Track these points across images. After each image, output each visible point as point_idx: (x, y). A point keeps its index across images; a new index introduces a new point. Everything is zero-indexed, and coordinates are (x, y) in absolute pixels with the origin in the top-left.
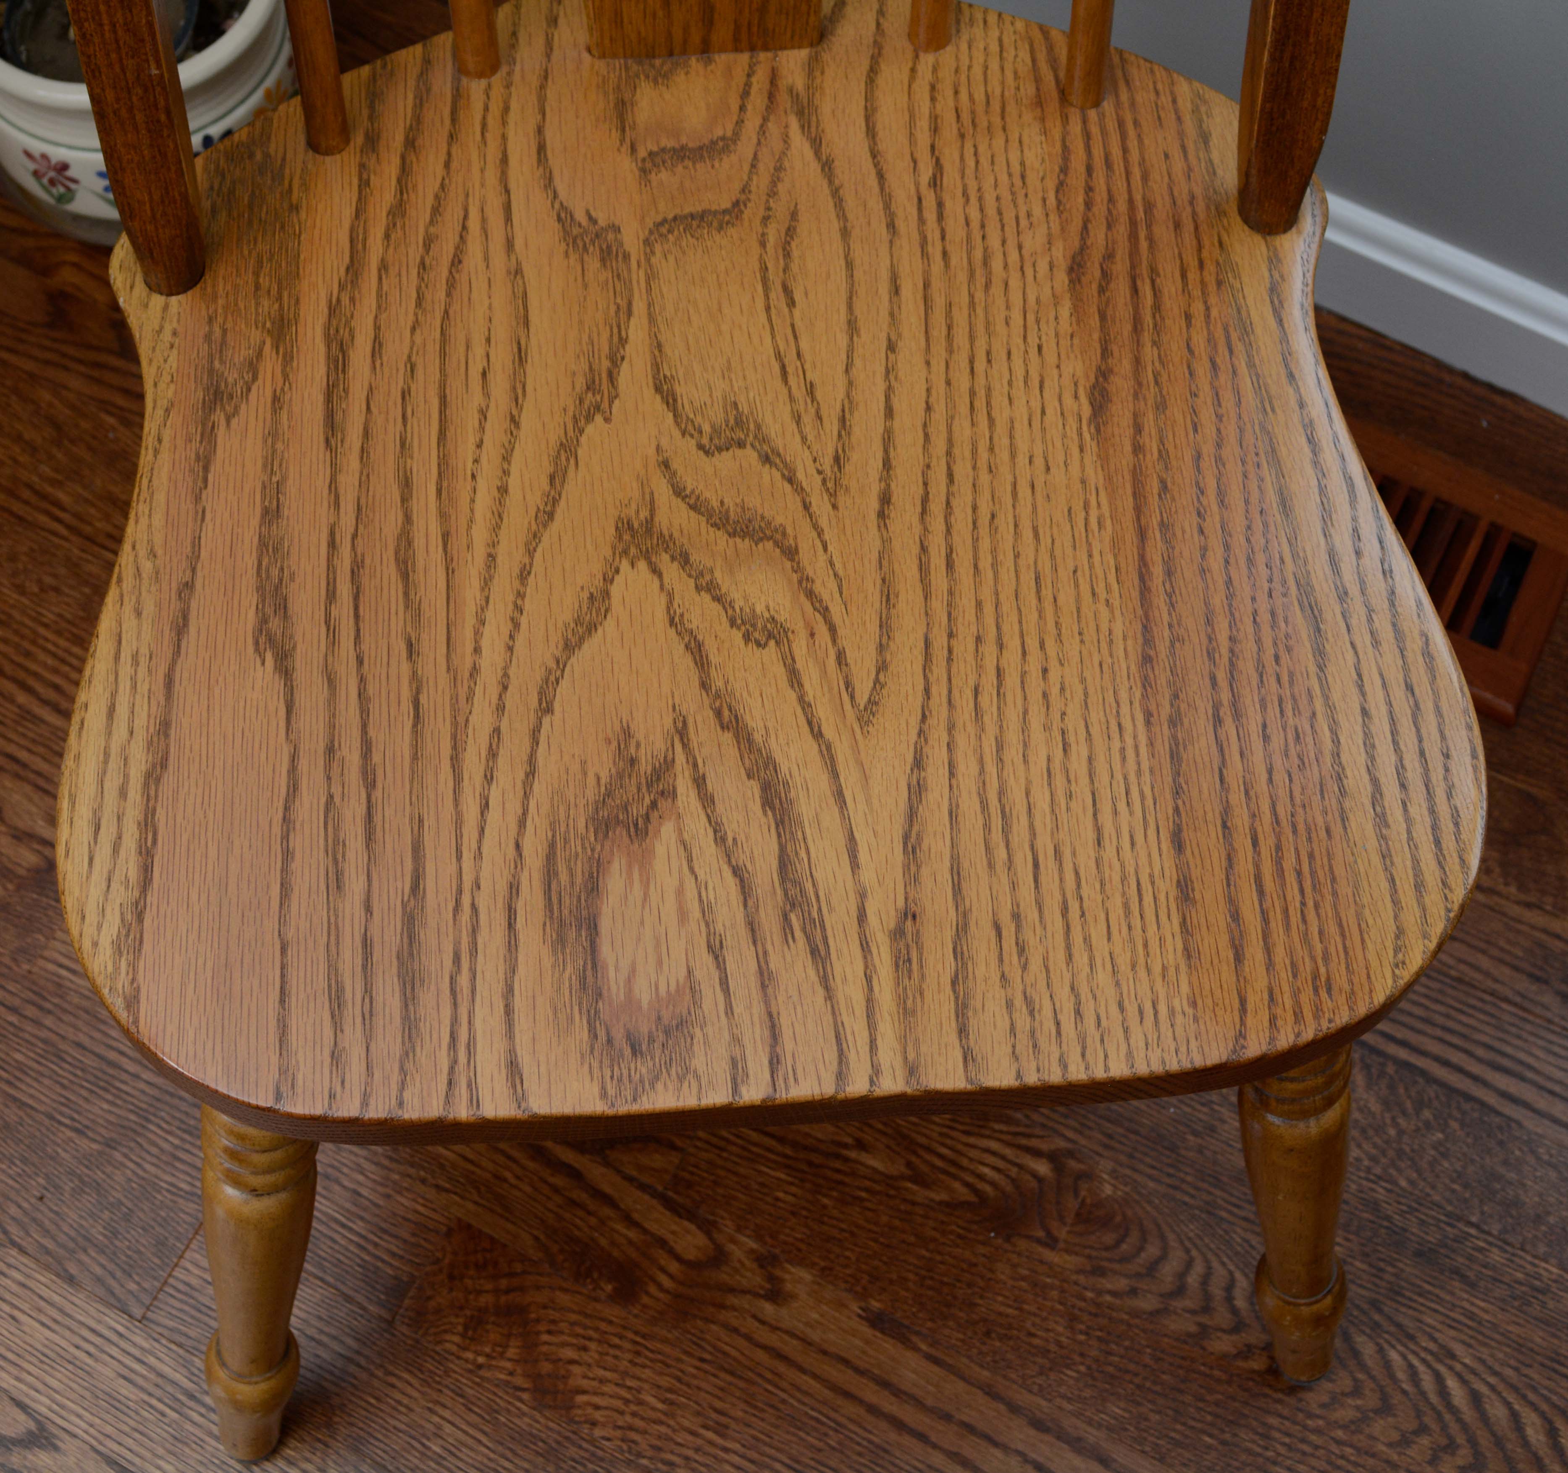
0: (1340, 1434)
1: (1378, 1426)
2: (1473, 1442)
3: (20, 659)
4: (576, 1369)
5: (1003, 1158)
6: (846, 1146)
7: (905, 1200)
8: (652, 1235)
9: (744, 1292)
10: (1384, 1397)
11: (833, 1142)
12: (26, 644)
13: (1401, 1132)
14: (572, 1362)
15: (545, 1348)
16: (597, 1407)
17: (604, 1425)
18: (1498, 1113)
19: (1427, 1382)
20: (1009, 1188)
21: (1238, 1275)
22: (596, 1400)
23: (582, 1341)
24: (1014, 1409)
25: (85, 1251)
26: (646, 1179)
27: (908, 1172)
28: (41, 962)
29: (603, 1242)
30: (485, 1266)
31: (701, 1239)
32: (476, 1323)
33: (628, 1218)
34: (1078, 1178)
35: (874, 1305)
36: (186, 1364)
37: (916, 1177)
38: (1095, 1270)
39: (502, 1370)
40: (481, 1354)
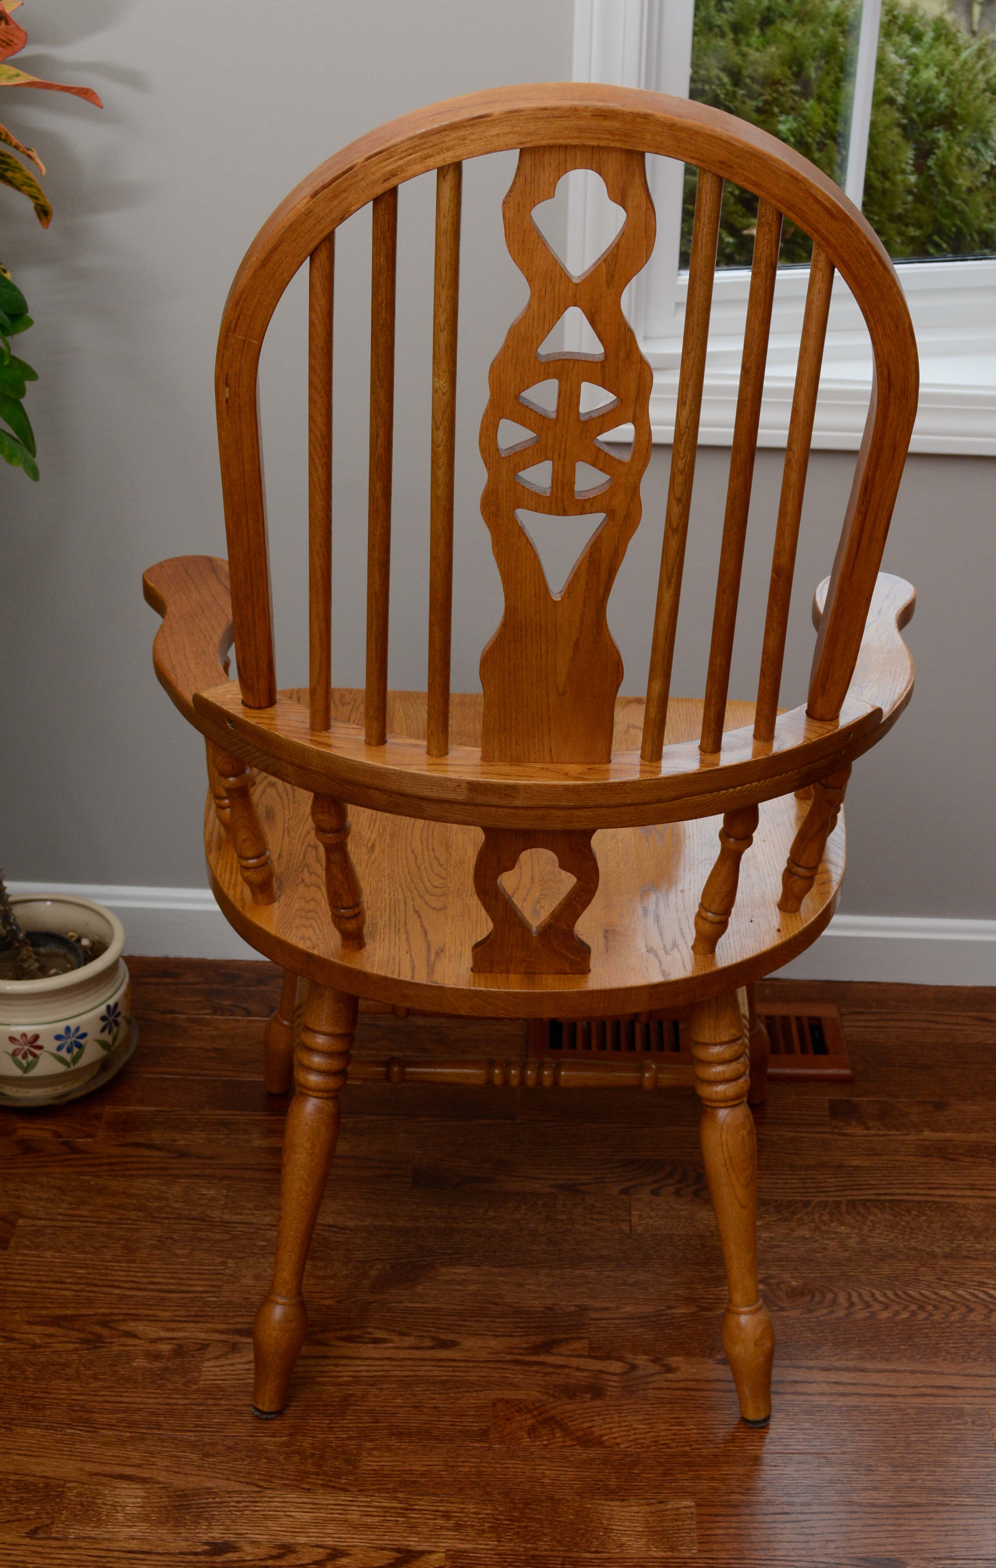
0: (958, 1324)
1: (972, 1317)
3: (104, 1278)
4: (595, 1429)
6: (664, 1310)
8: (595, 1371)
9: (653, 1374)
10: (967, 1307)
11: (656, 1311)
12: (103, 1271)
13: (908, 1222)
14: (591, 1427)
15: (574, 1427)
16: (615, 1438)
17: (623, 1443)
18: (944, 1202)
19: (981, 1295)
21: (873, 1291)
22: (612, 1436)
23: (590, 1419)
24: (810, 1368)
25: (308, 1477)
26: (577, 1353)
28: (201, 1382)
29: (574, 1381)
30: (521, 1410)
31: (620, 1364)
32: (532, 1431)
33: (578, 1369)
34: (778, 1284)
35: (719, 1357)
36: (395, 1498)
37: (704, 1309)
38: (810, 1311)
39: (558, 1442)
40: (544, 1440)
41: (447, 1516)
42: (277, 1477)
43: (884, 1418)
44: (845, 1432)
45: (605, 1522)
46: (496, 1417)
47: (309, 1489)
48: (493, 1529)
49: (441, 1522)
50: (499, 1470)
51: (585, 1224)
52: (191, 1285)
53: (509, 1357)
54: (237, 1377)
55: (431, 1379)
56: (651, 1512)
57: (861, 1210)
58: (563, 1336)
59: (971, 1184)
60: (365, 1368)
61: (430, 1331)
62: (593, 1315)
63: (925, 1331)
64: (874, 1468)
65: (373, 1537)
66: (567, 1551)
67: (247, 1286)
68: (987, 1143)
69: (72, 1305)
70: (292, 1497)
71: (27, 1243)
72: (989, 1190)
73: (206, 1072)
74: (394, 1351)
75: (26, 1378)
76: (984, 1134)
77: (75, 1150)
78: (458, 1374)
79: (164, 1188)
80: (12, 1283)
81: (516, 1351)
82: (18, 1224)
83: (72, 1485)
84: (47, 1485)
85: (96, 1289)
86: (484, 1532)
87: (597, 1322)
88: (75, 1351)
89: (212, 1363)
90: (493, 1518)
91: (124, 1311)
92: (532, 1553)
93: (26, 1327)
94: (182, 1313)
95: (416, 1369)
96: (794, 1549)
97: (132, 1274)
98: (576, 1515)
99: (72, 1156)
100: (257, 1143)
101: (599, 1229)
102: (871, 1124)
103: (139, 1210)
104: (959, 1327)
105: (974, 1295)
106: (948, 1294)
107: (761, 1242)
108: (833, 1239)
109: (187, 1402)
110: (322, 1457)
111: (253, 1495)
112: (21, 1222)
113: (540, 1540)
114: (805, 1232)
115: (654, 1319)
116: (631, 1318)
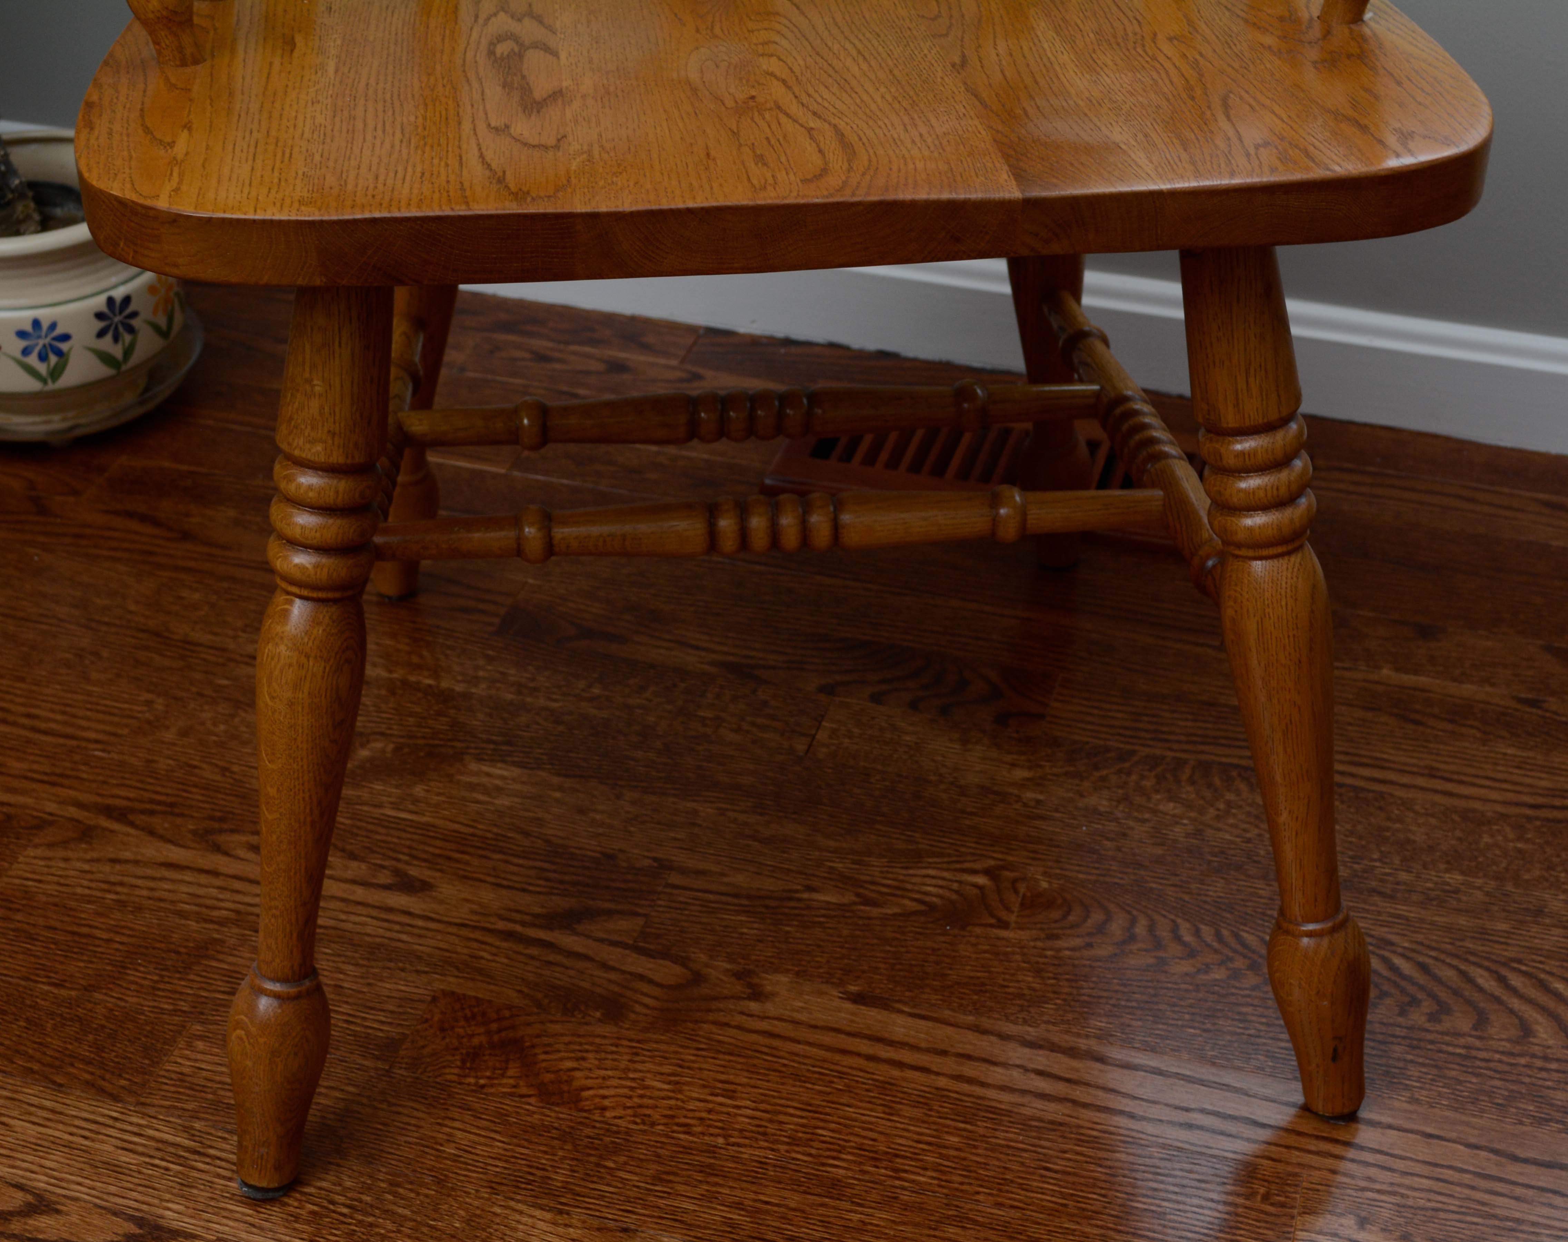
2: (1432, 996)
4: (578, 1074)
5: (944, 879)
6: (797, 891)
7: (860, 918)
8: (631, 974)
9: (727, 998)
11: (784, 891)
14: (573, 1069)
15: (544, 1065)
16: (604, 1097)
17: (613, 1108)
18: (1369, 791)
20: (954, 897)
21: (1179, 921)
22: (603, 1092)
23: (580, 1054)
24: (1004, 1037)
25: (72, 1065)
26: (615, 938)
27: (857, 900)
29: (585, 985)
30: (474, 1017)
31: (678, 969)
32: (471, 1057)
33: (605, 966)
34: (1015, 881)
35: (852, 988)
36: (187, 1129)
37: (868, 902)
38: (1049, 936)
39: (505, 1085)
40: (482, 1077)
42: (25, 1054)
46: (425, 1021)
47: (61, 1085)
51: (738, 730)
52: (83, 728)
53: (501, 925)
54: (62, 880)
55: (357, 938)
57: (1217, 781)
58: (607, 905)
59: (1432, 768)
61: (398, 860)
62: (675, 879)
63: (1244, 1010)
65: (113, 1189)
68: (1489, 703)
70: (29, 1092)
72: (1461, 782)
76: (1488, 689)
77: (42, 510)
78: (404, 937)
79: (130, 580)
81: (517, 917)
87: (675, 892)
89: (39, 852)
94: (44, 767)
98: (468, 1222)
99: (31, 518)
101: (754, 742)
103: (76, 607)
107: (1017, 806)
108: (1144, 821)
110: (112, 1036)
114: (1101, 801)
115: (773, 903)
116: (736, 896)
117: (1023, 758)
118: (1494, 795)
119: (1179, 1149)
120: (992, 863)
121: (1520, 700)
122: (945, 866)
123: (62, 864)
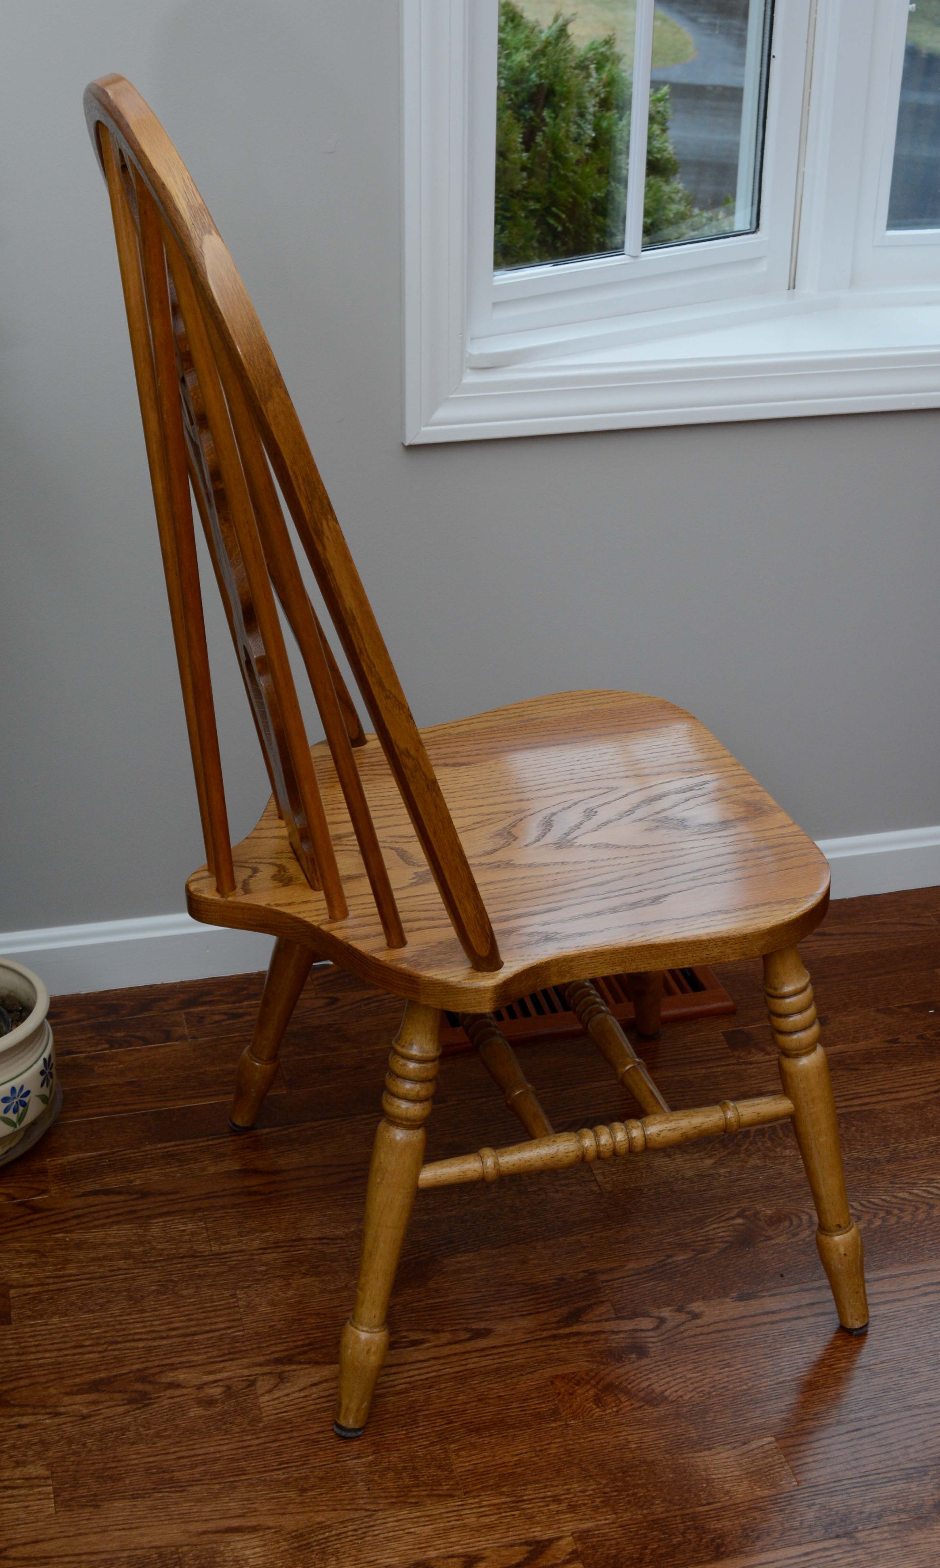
0: (927, 1222)
3: (122, 1333)
4: (654, 1386)
5: (722, 1227)
7: (705, 1261)
8: (630, 1331)
9: (682, 1324)
10: (927, 1204)
11: (658, 1262)
12: (118, 1327)
14: (649, 1386)
15: (634, 1389)
16: (676, 1391)
17: (685, 1394)
18: (865, 1111)
20: (736, 1233)
22: (673, 1389)
23: (645, 1377)
25: (411, 1491)
26: (605, 1317)
27: (695, 1253)
28: (265, 1419)
29: (614, 1345)
30: (578, 1382)
31: (649, 1320)
32: (598, 1401)
33: (613, 1332)
34: (755, 1215)
35: (734, 1295)
36: (502, 1494)
37: (701, 1252)
38: (794, 1235)
39: (626, 1406)
40: (613, 1407)
41: (556, 1499)
42: (381, 1497)
43: (903, 1322)
44: (875, 1342)
45: (703, 1473)
46: (559, 1394)
47: (416, 1503)
48: (605, 1503)
49: (553, 1507)
50: (585, 1444)
51: (557, 1191)
52: (211, 1324)
53: (545, 1334)
54: (297, 1406)
55: (482, 1369)
56: (740, 1455)
58: (585, 1303)
59: (879, 1090)
60: (417, 1372)
61: (461, 1324)
62: (603, 1277)
63: (902, 1234)
64: (916, 1371)
65: (498, 1536)
66: (681, 1509)
67: (267, 1314)
68: (877, 1048)
69: (103, 1367)
70: (404, 1513)
71: (29, 1313)
72: (897, 1092)
73: (132, 1107)
74: (434, 1350)
75: (90, 1451)
76: (871, 1041)
77: (35, 1209)
78: (505, 1359)
79: (140, 1231)
80: (32, 1357)
81: (548, 1327)
82: (11, 1296)
83: (185, 1549)
84: (160, 1555)
85: (119, 1346)
86: (598, 1507)
87: (610, 1283)
88: (127, 1413)
89: (267, 1397)
90: (600, 1492)
91: (157, 1363)
92: (650, 1518)
93: (66, 1398)
94: (216, 1353)
95: (464, 1363)
96: (880, 1462)
97: (148, 1323)
98: (674, 1472)
99: (33, 1217)
100: (212, 1170)
101: (571, 1194)
102: (769, 1049)
103: (126, 1259)
104: (929, 1225)
105: (928, 1192)
106: (905, 1195)
107: (722, 1178)
109: (260, 1441)
110: (415, 1469)
111: (366, 1520)
112: (12, 1292)
113: (653, 1504)
114: (755, 1161)
115: (660, 1270)
116: (639, 1274)
117: (702, 1153)
118: (917, 1093)
119: (931, 1306)
120: (737, 1210)
121: (890, 1042)
122: (717, 1220)
123: (286, 1399)
